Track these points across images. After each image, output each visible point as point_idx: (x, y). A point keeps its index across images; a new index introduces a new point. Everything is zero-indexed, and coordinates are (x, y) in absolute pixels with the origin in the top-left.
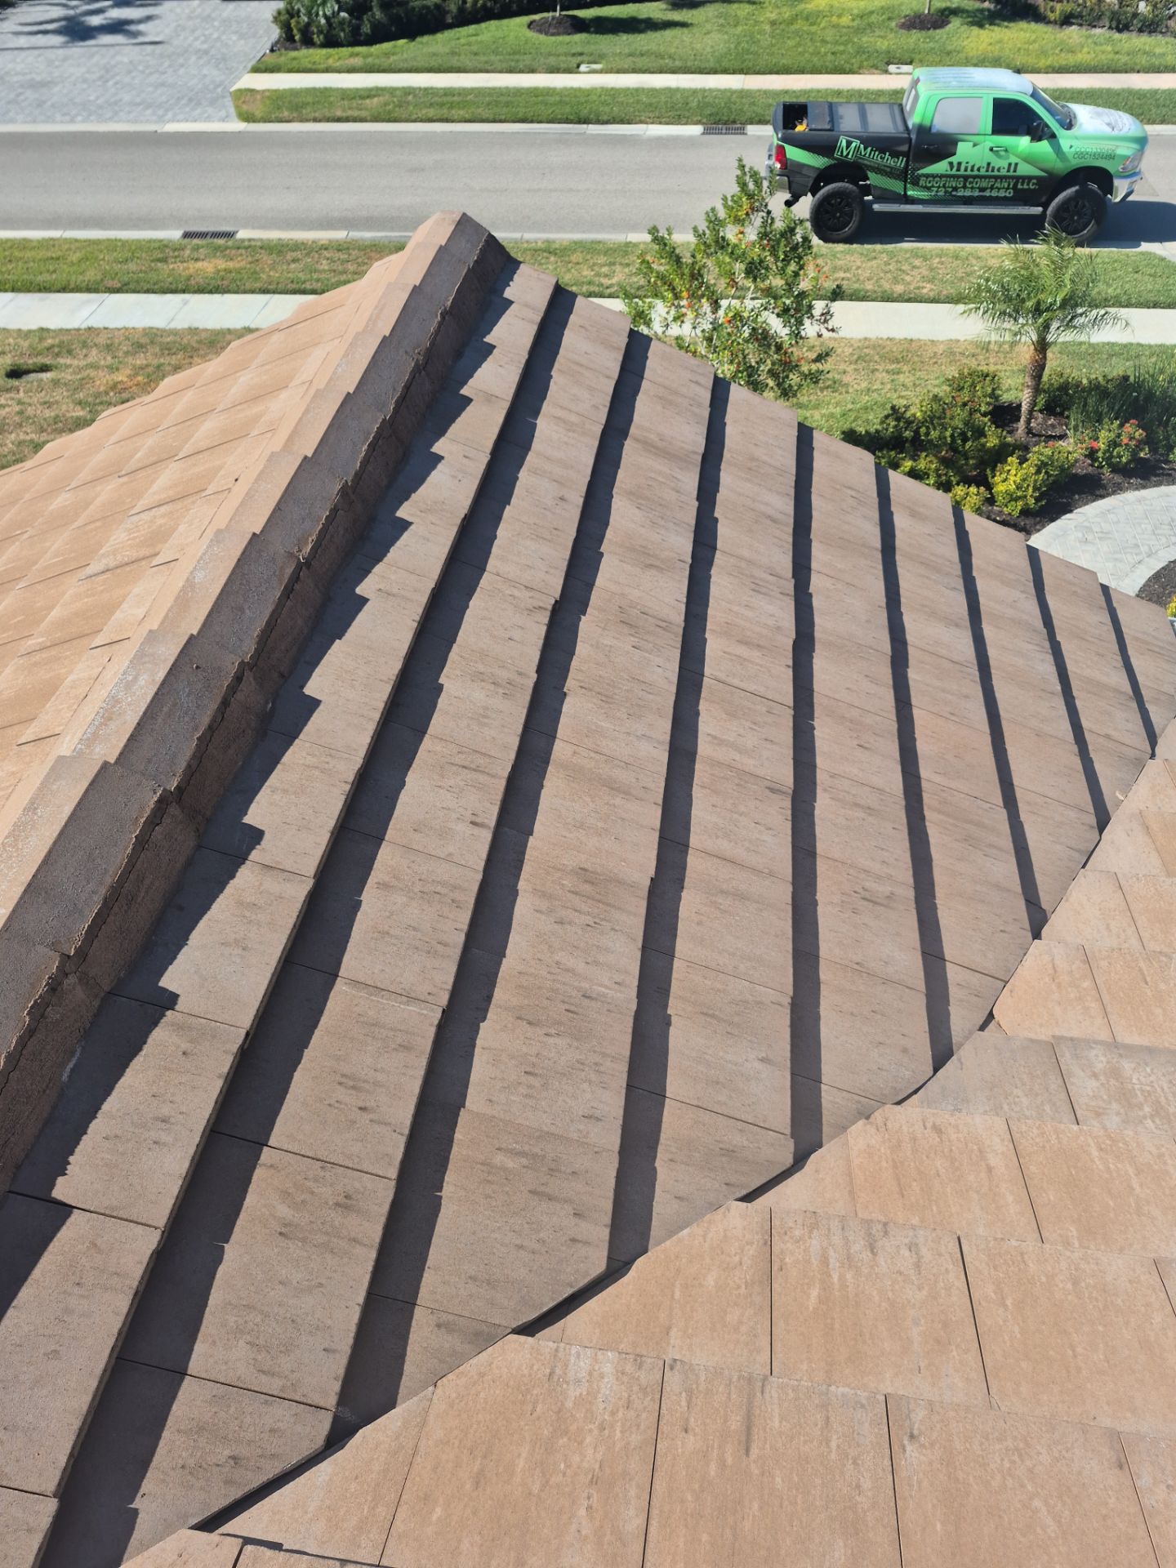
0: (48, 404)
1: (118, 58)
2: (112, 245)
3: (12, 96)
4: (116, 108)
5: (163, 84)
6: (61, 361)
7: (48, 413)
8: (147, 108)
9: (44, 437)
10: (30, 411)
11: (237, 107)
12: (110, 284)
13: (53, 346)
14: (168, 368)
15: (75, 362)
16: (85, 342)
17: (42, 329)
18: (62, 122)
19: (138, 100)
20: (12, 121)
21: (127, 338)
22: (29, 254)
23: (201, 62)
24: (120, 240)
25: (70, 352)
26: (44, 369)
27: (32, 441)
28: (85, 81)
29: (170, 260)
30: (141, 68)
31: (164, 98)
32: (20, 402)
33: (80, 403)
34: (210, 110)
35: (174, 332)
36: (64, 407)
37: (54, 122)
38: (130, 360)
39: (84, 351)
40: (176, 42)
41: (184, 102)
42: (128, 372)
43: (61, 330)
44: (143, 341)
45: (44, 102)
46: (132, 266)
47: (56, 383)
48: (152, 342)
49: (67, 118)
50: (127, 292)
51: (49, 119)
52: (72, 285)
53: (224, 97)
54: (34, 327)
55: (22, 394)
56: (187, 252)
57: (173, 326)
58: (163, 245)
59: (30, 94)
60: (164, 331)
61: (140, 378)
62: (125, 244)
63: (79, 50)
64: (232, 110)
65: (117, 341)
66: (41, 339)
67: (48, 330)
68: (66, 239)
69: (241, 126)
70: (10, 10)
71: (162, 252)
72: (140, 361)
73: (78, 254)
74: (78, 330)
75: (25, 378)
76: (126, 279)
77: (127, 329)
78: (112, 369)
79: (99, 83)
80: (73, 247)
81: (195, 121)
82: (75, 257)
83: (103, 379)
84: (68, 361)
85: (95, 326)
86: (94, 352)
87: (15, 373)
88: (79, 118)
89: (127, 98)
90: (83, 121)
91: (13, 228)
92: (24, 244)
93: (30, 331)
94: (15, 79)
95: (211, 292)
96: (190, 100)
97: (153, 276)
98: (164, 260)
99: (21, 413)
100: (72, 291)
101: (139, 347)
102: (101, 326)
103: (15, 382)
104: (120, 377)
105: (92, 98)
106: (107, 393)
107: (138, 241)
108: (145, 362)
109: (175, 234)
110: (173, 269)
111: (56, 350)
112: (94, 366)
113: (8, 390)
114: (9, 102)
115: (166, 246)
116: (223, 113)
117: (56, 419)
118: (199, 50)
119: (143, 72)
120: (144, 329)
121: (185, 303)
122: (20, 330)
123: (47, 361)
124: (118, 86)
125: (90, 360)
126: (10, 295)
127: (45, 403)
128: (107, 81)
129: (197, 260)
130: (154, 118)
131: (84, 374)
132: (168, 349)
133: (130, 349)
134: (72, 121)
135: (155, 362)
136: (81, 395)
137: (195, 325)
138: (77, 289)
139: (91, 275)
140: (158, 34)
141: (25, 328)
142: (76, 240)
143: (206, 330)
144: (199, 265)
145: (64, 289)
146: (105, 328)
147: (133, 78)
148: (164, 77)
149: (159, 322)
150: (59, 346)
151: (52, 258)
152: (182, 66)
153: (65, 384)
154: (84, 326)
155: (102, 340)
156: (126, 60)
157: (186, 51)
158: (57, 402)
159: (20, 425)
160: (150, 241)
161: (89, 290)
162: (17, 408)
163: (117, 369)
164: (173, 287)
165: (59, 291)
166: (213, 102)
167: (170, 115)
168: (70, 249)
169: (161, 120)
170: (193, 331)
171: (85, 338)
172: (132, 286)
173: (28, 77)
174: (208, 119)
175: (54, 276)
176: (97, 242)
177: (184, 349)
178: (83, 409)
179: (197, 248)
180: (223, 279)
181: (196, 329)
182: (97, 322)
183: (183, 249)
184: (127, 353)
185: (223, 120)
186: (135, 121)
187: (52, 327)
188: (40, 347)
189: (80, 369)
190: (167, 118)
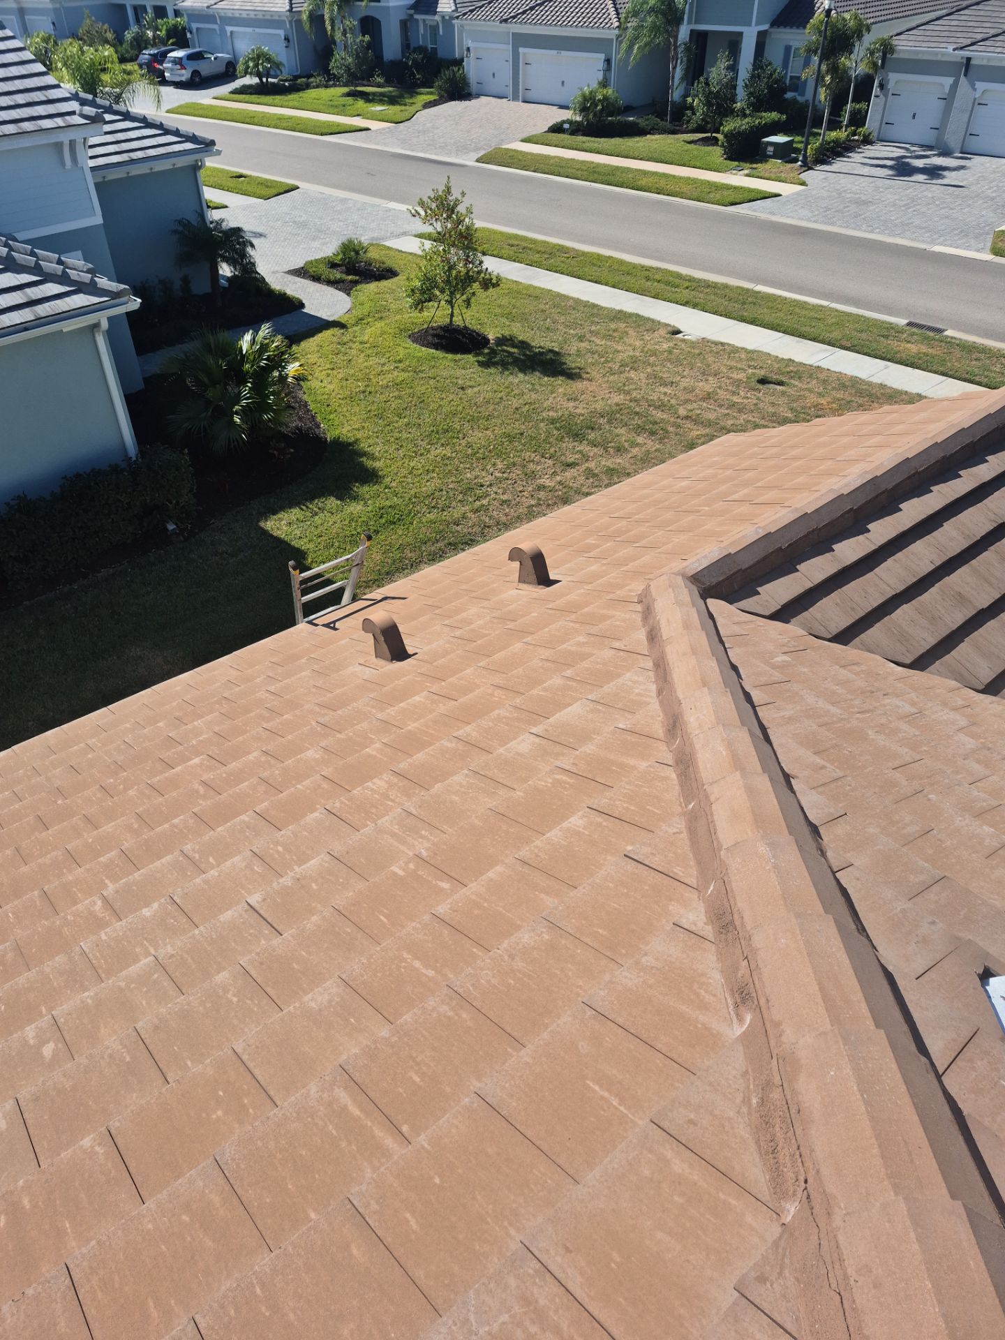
0: (773, 404)
1: (925, 193)
2: (858, 318)
3: (841, 207)
4: (906, 228)
5: (947, 217)
6: (792, 381)
7: (771, 410)
8: (926, 232)
9: (762, 422)
10: (761, 405)
11: (994, 243)
12: (844, 343)
13: (792, 371)
14: (855, 404)
15: (800, 385)
16: (812, 374)
17: (790, 360)
18: (865, 231)
19: (924, 225)
20: (833, 224)
21: (839, 380)
22: (804, 312)
23: (986, 205)
24: (865, 317)
25: (800, 378)
26: (780, 383)
27: (755, 422)
28: (894, 205)
29: (890, 338)
30: (937, 203)
31: (943, 227)
32: (758, 399)
33: (792, 409)
34: (972, 242)
35: (870, 384)
36: (781, 409)
37: (860, 229)
38: (834, 393)
39: (809, 380)
40: (973, 188)
41: (957, 232)
42: (829, 400)
43: (801, 363)
44: (847, 384)
45: (860, 215)
46: (864, 336)
47: (783, 393)
48: (853, 386)
49: (870, 229)
50: (852, 351)
51: (858, 228)
52: (821, 338)
53: (988, 234)
54: (786, 357)
55: (761, 394)
56: (905, 336)
57: (870, 379)
58: (891, 327)
59: (853, 208)
60: (863, 381)
61: (834, 405)
62: (866, 319)
63: (900, 183)
64: (989, 245)
65: (831, 379)
66: (787, 366)
67: (793, 361)
68: (830, 308)
69: (989, 257)
70: (869, 147)
71: (889, 331)
72: (840, 395)
73: (834, 320)
74: (811, 366)
75: (767, 386)
76: (856, 343)
77: (840, 373)
78: (820, 395)
79: (903, 208)
80: (833, 314)
81: (957, 248)
82: (830, 321)
83: (812, 399)
84: (797, 383)
85: (823, 366)
86: (814, 382)
87: (763, 381)
88: (877, 230)
89: (917, 222)
90: (879, 233)
91: (801, 294)
92: (804, 305)
93: (783, 359)
94: (848, 196)
95: (907, 365)
96: (961, 232)
97: (874, 345)
98: (886, 337)
99: (756, 404)
100: (818, 342)
101: (843, 386)
102: (826, 367)
103: (761, 387)
104: (822, 401)
105: (892, 218)
106: (810, 408)
107: (876, 320)
108: (842, 397)
109: (902, 322)
110: (890, 344)
111: (792, 374)
112: (810, 391)
113: (754, 390)
114: (837, 211)
115: (893, 328)
116: (981, 246)
117: (774, 414)
118: (988, 197)
119: (938, 205)
120: (852, 377)
121: (886, 367)
122: (777, 357)
123: (784, 379)
124: (915, 213)
125: (810, 386)
126: (781, 334)
127: (772, 403)
128: (909, 208)
129: (909, 342)
130: (929, 240)
131: (802, 393)
132: (860, 393)
133: (837, 386)
134: (872, 232)
135: (849, 399)
136: (795, 405)
137: (886, 383)
138: (823, 342)
139: (836, 335)
140: (964, 180)
141: (781, 356)
142: (837, 311)
143: (892, 388)
144: (909, 345)
145: (814, 340)
146: (828, 370)
147: (929, 209)
148: (951, 211)
149: (863, 375)
150: (795, 373)
151: (816, 318)
152: (969, 206)
153: (788, 396)
154: (815, 365)
155: (822, 376)
156: (930, 195)
157: (977, 196)
158: (779, 404)
159: (752, 411)
160: (883, 322)
161: (829, 344)
162: (755, 402)
163: (824, 396)
164: (884, 355)
165: (810, 340)
166: (977, 237)
167: (942, 239)
168: (829, 315)
169: (933, 242)
170: (882, 386)
171: (813, 372)
172: (857, 348)
173: (857, 196)
174: (968, 248)
175: (812, 329)
176: (849, 315)
177: (870, 395)
178: (792, 413)
179: (913, 334)
180: (919, 359)
181: (885, 386)
182: (824, 364)
183: (902, 332)
184: (834, 388)
185: (978, 251)
186: (914, 240)
187: (797, 360)
188: (784, 370)
189: (801, 389)
190: (937, 241)
